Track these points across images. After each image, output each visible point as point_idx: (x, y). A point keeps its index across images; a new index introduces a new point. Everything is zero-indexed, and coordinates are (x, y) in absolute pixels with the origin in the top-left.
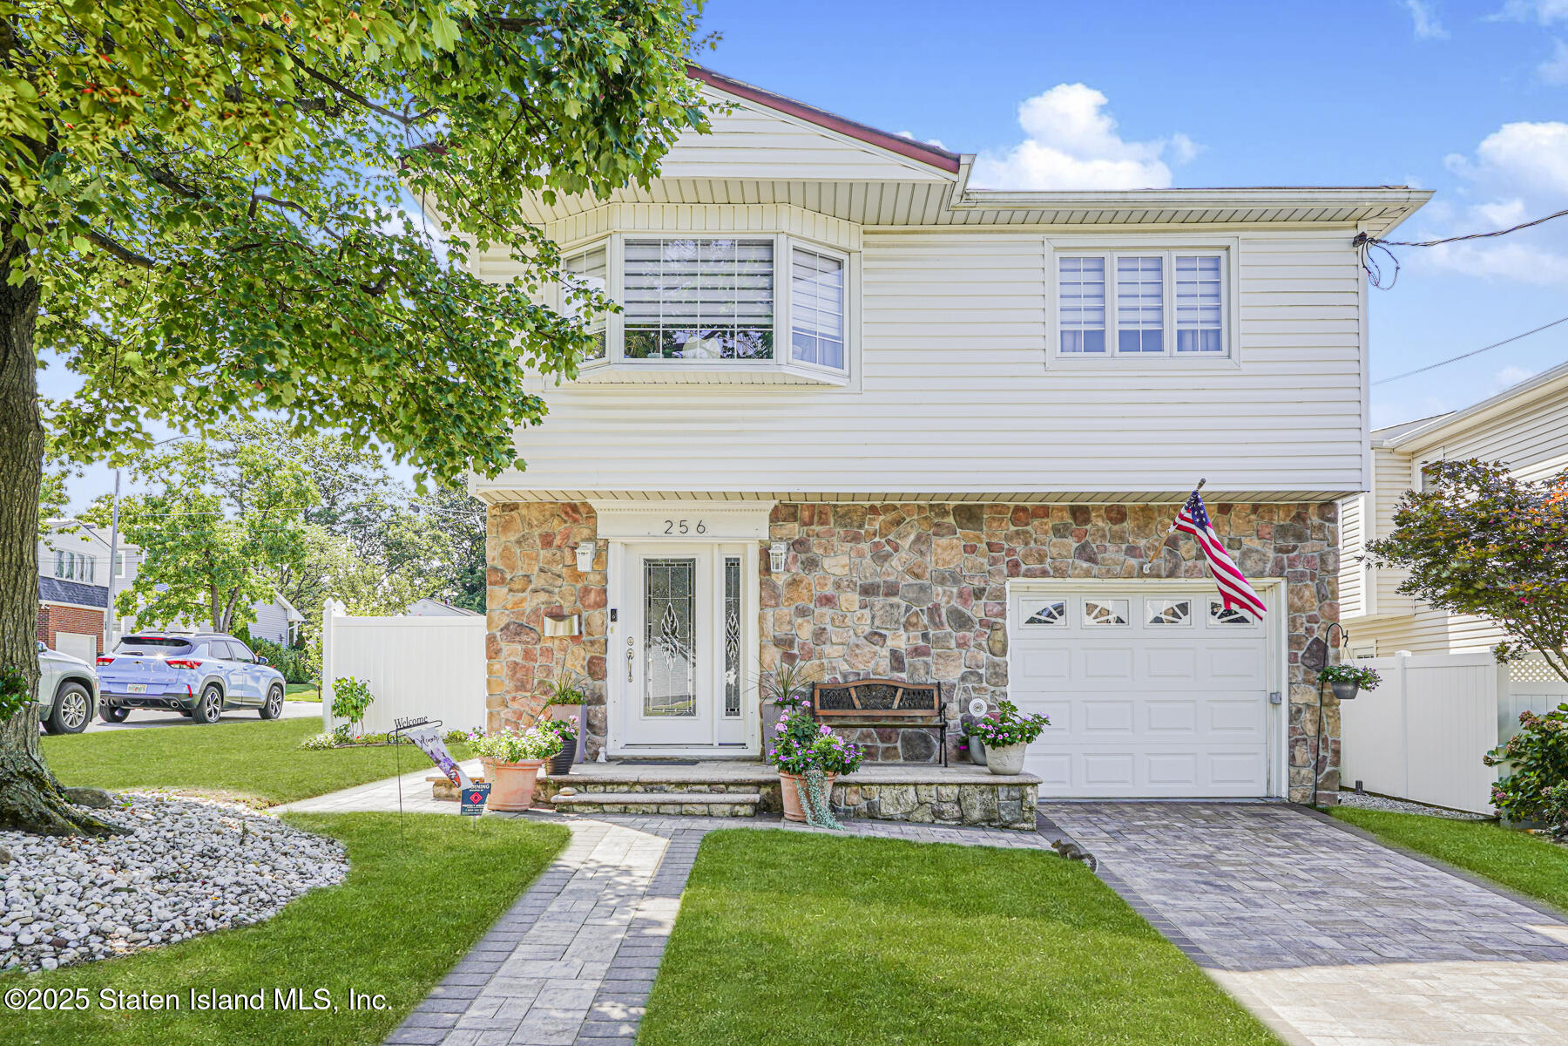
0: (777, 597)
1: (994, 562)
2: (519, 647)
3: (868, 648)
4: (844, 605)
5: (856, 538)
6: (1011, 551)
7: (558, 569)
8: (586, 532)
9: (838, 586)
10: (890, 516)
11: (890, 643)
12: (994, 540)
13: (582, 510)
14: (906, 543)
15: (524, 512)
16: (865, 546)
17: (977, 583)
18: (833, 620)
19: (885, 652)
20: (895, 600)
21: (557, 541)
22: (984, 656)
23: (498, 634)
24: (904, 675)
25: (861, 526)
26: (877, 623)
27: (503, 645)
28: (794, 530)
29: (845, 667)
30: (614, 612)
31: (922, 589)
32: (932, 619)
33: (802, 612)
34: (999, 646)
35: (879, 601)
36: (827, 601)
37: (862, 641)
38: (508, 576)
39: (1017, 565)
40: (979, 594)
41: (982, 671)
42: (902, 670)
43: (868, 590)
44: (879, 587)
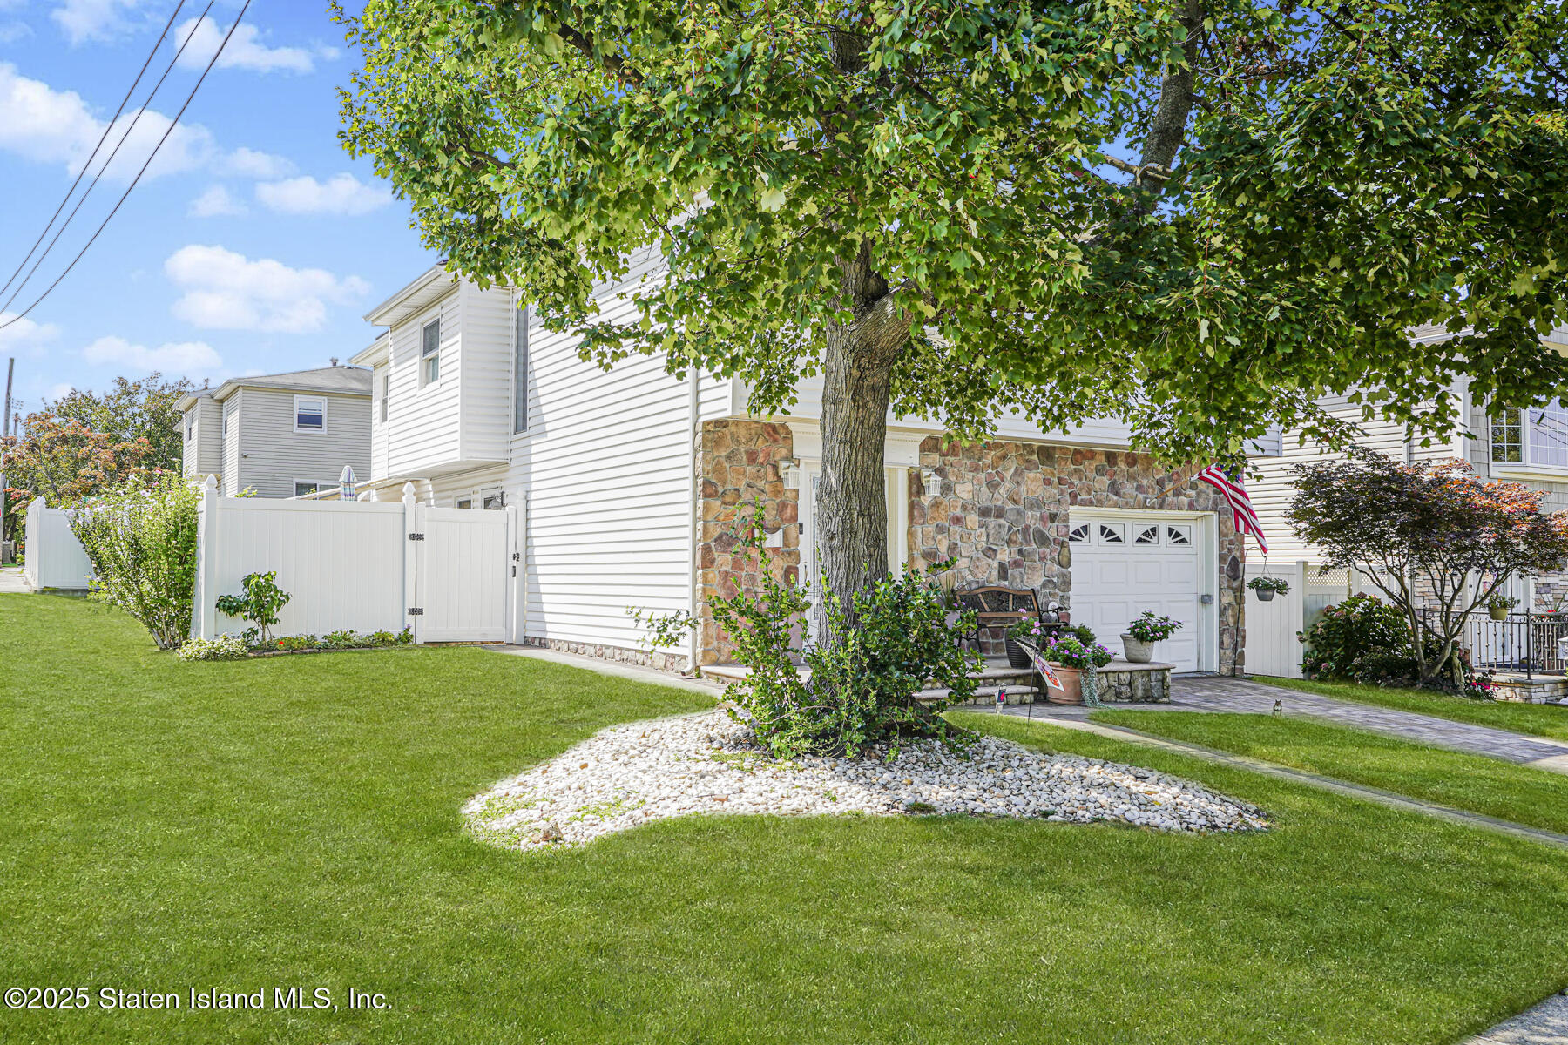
0: (923, 515)
1: (1062, 493)
2: (729, 557)
3: (985, 561)
4: (969, 524)
5: (976, 469)
6: (1071, 485)
7: (761, 484)
8: (784, 452)
9: (964, 508)
10: (999, 453)
11: (999, 556)
12: (1063, 476)
13: (781, 431)
14: (1008, 475)
15: (733, 428)
16: (982, 476)
17: (1053, 510)
18: (962, 537)
19: (996, 564)
20: (1002, 521)
21: (761, 459)
22: (1056, 567)
23: (713, 544)
24: (1006, 583)
25: (980, 460)
26: (991, 540)
27: (716, 554)
28: (935, 459)
29: (970, 577)
30: (801, 525)
31: (1019, 513)
32: (1024, 538)
33: (940, 529)
34: (1066, 559)
35: (992, 522)
36: (958, 520)
37: (981, 555)
38: (720, 490)
39: (1076, 496)
40: (1053, 517)
41: (1055, 580)
42: (1006, 579)
43: (984, 512)
44: (991, 510)
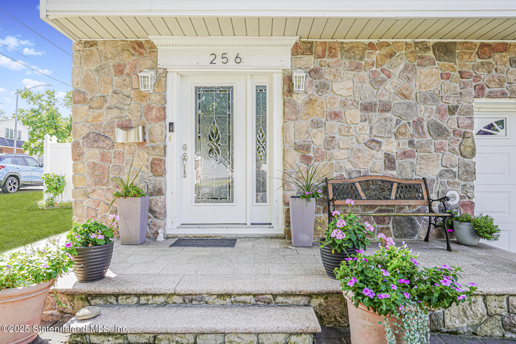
0: (297, 112)
1: (464, 86)
2: (97, 151)
3: (368, 152)
4: (349, 119)
5: (358, 68)
6: (477, 78)
7: (127, 91)
8: (149, 63)
9: (344, 104)
10: (384, 51)
11: (384, 148)
12: (465, 69)
13: (146, 46)
14: (396, 72)
15: (101, 47)
16: (365, 74)
17: (452, 102)
18: (340, 130)
19: (381, 155)
20: (388, 115)
21: (127, 70)
22: (456, 158)
23: (81, 141)
24: (394, 173)
25: (361, 59)
26: (374, 132)
27: (85, 149)
28: (310, 61)
29: (350, 167)
30: (171, 124)
31: (409, 106)
32: (416, 129)
33: (316, 124)
34: (469, 150)
35: (376, 116)
36: (336, 115)
37: (363, 147)
38: (89, 97)
39: (482, 88)
40: (452, 110)
41: (455, 169)
42: (394, 169)
43: (367, 108)
44: (375, 105)
